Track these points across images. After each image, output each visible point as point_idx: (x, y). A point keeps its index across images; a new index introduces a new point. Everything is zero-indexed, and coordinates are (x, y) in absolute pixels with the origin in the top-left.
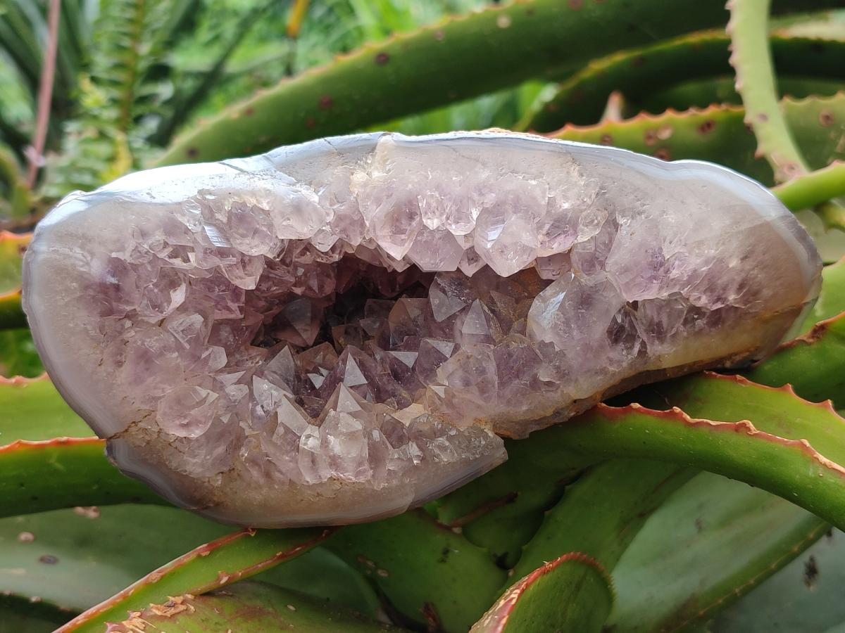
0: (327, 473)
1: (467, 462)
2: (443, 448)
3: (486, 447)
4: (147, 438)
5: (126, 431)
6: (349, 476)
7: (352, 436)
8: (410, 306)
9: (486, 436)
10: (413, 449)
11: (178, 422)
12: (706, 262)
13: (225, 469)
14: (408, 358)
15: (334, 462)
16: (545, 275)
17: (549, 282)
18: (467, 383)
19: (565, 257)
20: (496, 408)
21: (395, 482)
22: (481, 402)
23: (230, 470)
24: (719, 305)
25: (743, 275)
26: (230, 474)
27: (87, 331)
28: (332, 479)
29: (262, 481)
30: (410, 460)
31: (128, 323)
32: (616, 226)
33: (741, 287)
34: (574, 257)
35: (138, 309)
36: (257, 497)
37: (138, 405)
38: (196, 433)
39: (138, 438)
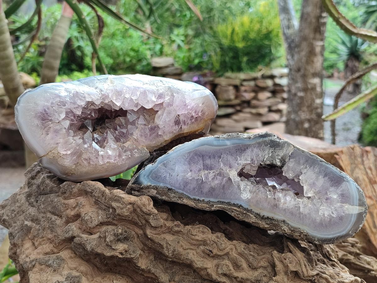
0: (106, 160)
1: (141, 157)
2: (136, 152)
3: (145, 153)
4: (54, 155)
5: (48, 154)
6: (112, 161)
7: (114, 149)
8: (122, 119)
9: (145, 150)
10: (129, 153)
11: (64, 150)
12: (195, 104)
13: (76, 163)
14: (124, 131)
15: (109, 157)
16: (156, 110)
17: (158, 111)
18: (141, 136)
19: (162, 104)
20: (148, 143)
21: (124, 162)
22: (144, 141)
23: (77, 163)
24: (197, 116)
25: (202, 108)
26: (77, 164)
27: (38, 125)
28: (108, 162)
29: (87, 165)
30: (128, 156)
31: (50, 123)
32: (174, 96)
33: (202, 111)
34: (164, 104)
35: (52, 119)
36: (84, 170)
37: (52, 146)
38: (69, 152)
39: (51, 155)
